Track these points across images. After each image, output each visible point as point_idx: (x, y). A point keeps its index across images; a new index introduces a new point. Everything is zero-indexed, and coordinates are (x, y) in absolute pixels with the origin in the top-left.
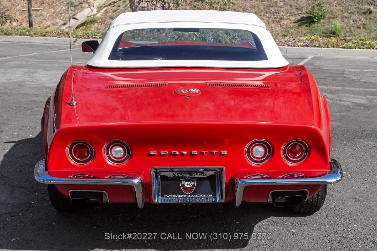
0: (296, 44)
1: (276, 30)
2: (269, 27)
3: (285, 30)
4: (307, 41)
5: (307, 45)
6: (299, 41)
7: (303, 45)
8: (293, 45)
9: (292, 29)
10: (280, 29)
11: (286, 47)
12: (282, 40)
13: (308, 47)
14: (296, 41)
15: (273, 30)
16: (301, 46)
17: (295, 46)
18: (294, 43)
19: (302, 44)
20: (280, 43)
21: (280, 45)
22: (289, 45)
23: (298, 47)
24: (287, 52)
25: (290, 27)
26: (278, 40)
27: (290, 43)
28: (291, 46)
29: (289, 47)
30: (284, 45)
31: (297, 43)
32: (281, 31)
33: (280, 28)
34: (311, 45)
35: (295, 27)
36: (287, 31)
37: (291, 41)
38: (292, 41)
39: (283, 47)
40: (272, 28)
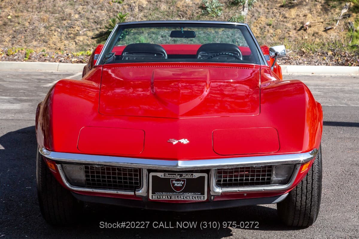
0: (69, 60)
1: (70, 48)
2: (62, 45)
3: (81, 48)
4: (82, 57)
5: (81, 61)
6: (73, 56)
7: (77, 61)
8: (66, 61)
9: (89, 47)
10: (75, 48)
11: (58, 63)
12: (53, 56)
13: (83, 63)
14: (69, 57)
15: (67, 49)
16: (75, 62)
17: (67, 63)
18: (67, 59)
19: (76, 59)
20: (51, 59)
21: (51, 62)
22: (61, 61)
23: (71, 64)
24: (59, 69)
25: (87, 45)
26: (49, 56)
27: (62, 59)
28: (64, 62)
29: (61, 64)
30: (55, 62)
31: (71, 59)
32: (76, 49)
33: (75, 46)
34: (86, 61)
35: (93, 45)
36: (83, 49)
37: (63, 57)
38: (65, 56)
39: (54, 63)
40: (65, 45)
